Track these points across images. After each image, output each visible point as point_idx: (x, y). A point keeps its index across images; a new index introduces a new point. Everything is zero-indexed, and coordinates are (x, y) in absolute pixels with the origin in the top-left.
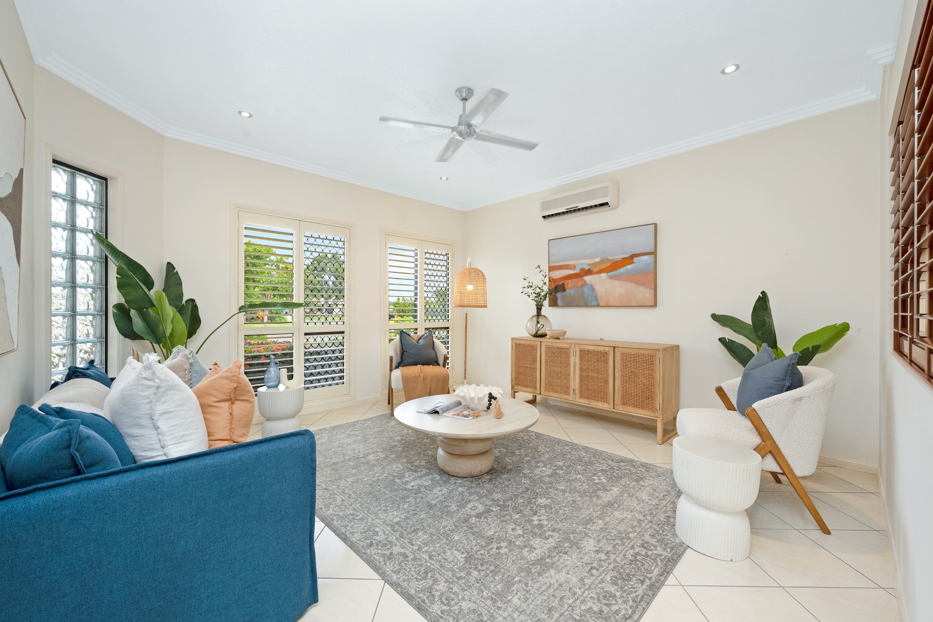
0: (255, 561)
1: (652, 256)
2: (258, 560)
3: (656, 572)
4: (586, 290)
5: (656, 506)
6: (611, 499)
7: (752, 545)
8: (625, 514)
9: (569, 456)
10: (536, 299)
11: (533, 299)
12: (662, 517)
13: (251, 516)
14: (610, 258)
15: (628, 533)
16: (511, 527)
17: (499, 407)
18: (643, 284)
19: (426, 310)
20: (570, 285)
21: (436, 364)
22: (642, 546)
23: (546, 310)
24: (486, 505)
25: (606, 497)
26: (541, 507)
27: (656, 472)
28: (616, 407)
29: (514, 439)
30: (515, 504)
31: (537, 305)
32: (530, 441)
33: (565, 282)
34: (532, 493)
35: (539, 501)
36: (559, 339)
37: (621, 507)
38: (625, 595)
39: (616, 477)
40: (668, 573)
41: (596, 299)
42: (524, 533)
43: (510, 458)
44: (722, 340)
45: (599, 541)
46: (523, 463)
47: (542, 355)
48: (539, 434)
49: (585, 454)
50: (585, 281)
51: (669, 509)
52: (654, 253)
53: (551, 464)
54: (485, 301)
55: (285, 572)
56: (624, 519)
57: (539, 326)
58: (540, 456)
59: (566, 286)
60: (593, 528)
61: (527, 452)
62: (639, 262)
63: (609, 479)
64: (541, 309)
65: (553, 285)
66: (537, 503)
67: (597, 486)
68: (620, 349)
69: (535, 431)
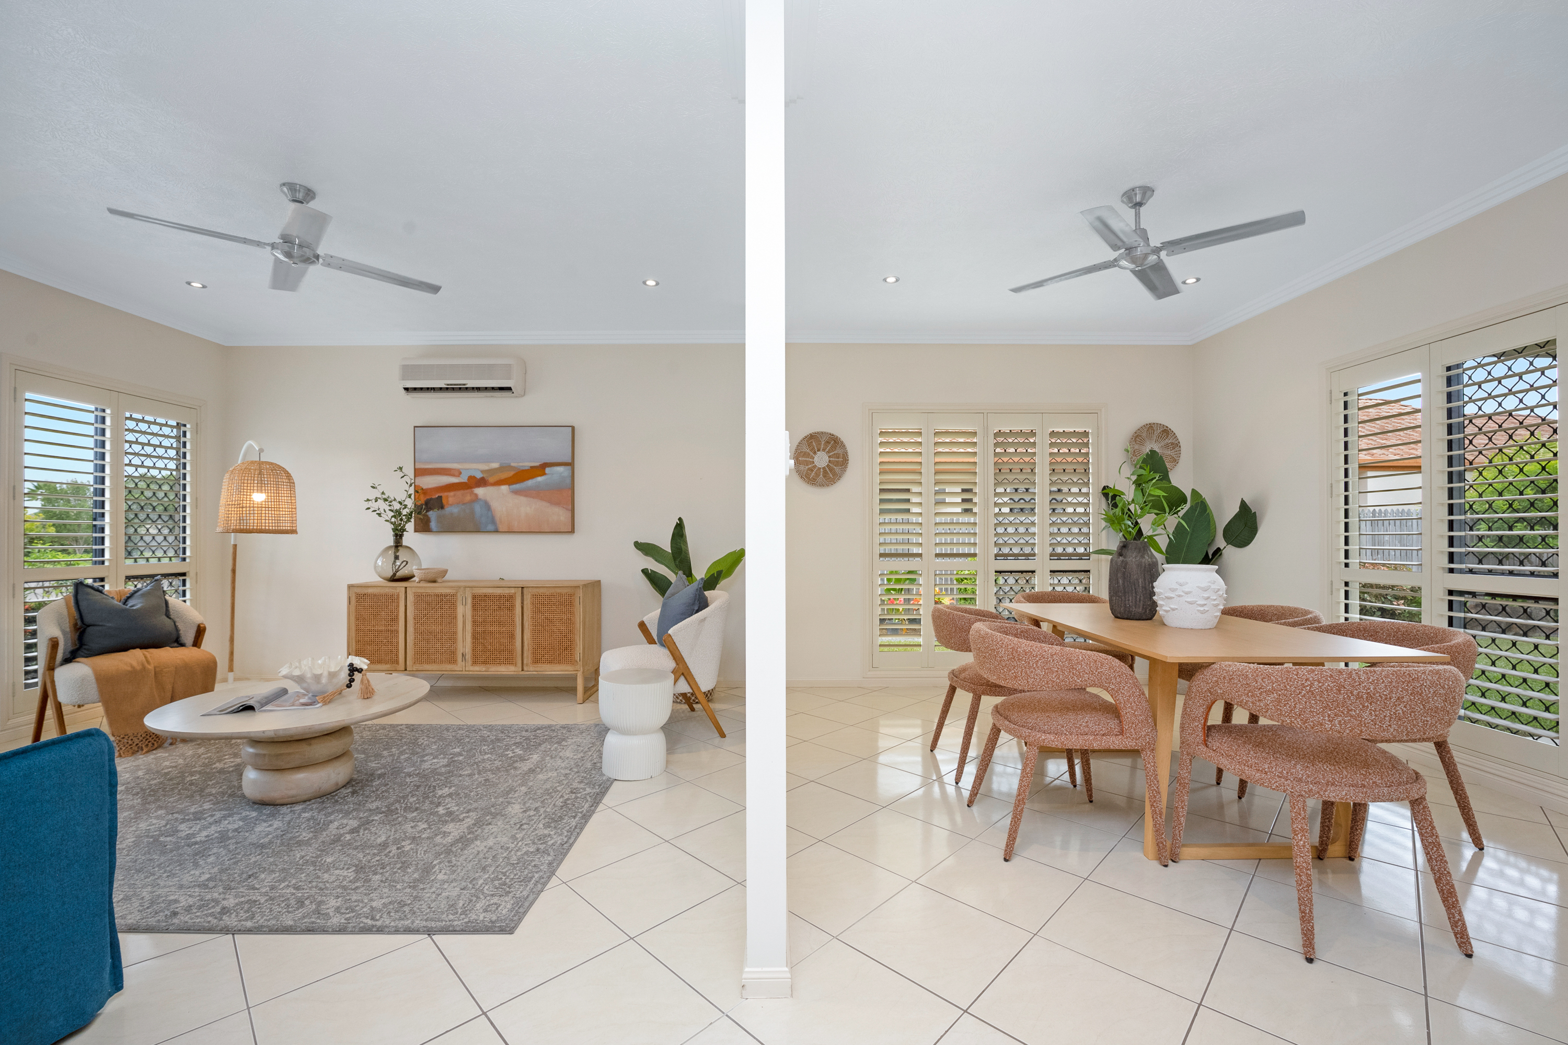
0: (26, 935)
1: (569, 467)
2: (31, 933)
3: (587, 806)
4: (477, 508)
5: (582, 759)
6: (532, 766)
7: (668, 762)
8: (550, 774)
9: (468, 740)
10: (393, 520)
11: (386, 521)
12: (589, 765)
13: (20, 865)
14: (513, 464)
15: (556, 787)
16: (410, 826)
17: (368, 681)
18: (557, 504)
19: (127, 538)
20: (451, 500)
21: (176, 644)
22: (572, 792)
23: (411, 537)
24: (361, 818)
25: (525, 766)
26: (444, 797)
27: (579, 729)
28: (525, 668)
29: (373, 740)
30: (406, 804)
31: (394, 530)
32: (401, 736)
33: (444, 495)
34: (427, 788)
35: (440, 793)
36: (435, 582)
37: (544, 770)
38: (559, 831)
39: (533, 746)
40: (598, 803)
41: (493, 521)
42: (430, 826)
43: (377, 762)
44: (644, 571)
45: (524, 804)
46: (400, 762)
47: (407, 609)
48: (413, 725)
49: (489, 733)
50: (476, 495)
51: (595, 757)
52: (571, 464)
53: (445, 754)
54: (293, 521)
55: (75, 946)
56: (549, 778)
57: (398, 563)
58: (424, 750)
59: (444, 501)
60: (516, 795)
61: (401, 750)
62: (553, 474)
63: (525, 750)
64: (401, 536)
65: (422, 500)
66: (437, 796)
67: (513, 759)
68: (530, 590)
69: (405, 723)
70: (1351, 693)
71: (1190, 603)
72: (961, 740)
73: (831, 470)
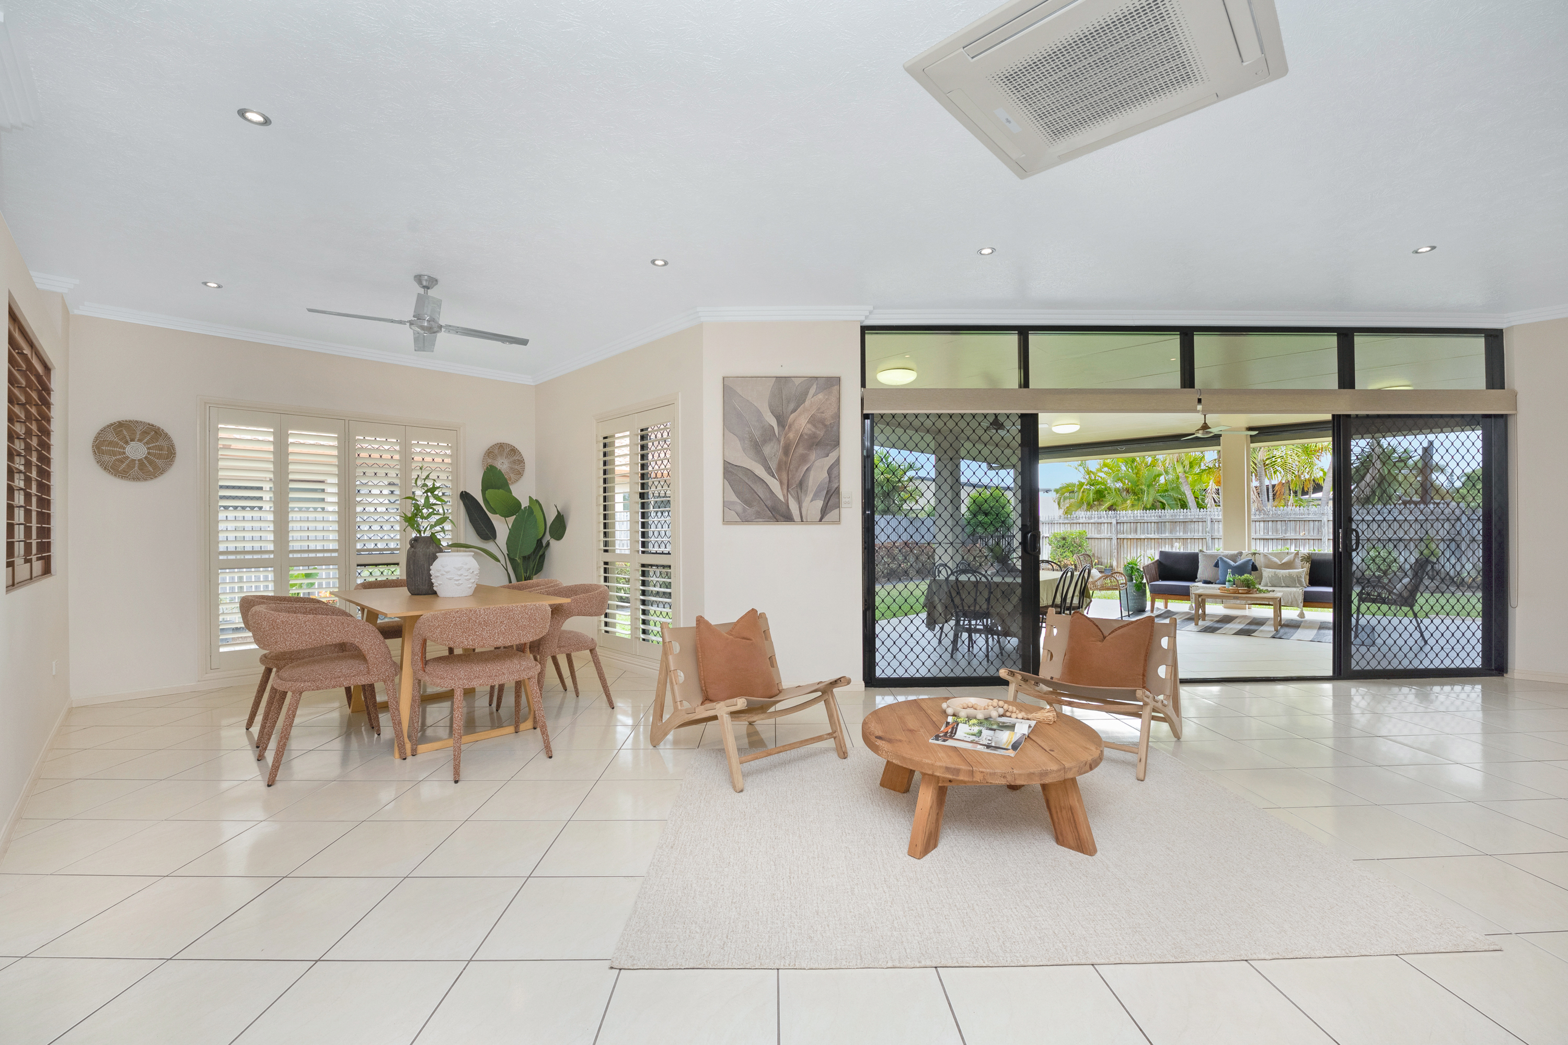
70: (476, 622)
71: (450, 579)
72: (251, 705)
73: (151, 463)
